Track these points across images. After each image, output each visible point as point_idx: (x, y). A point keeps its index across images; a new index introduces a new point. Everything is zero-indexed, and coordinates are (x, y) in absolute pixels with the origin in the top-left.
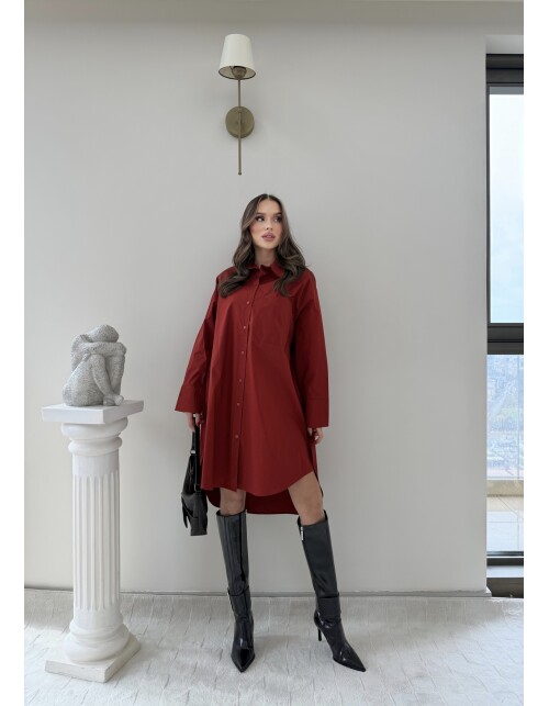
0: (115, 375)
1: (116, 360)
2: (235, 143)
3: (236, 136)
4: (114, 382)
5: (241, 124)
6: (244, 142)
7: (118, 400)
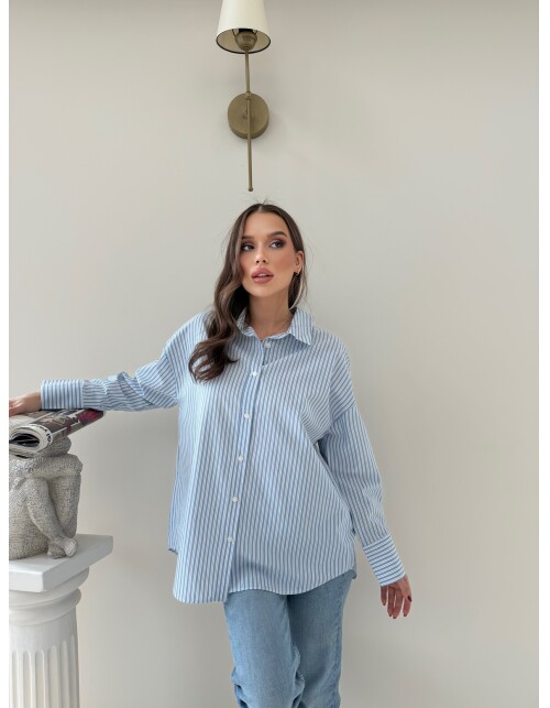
0: (65, 508)
1: (66, 484)
2: (242, 146)
3: (243, 136)
4: (64, 518)
5: (250, 119)
6: (256, 144)
7: (70, 547)
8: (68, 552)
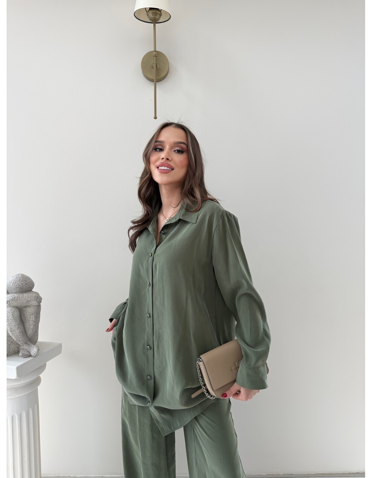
0: (30, 326)
1: (31, 310)
3: (151, 80)
5: (156, 68)
7: (34, 350)
8: (32, 354)
